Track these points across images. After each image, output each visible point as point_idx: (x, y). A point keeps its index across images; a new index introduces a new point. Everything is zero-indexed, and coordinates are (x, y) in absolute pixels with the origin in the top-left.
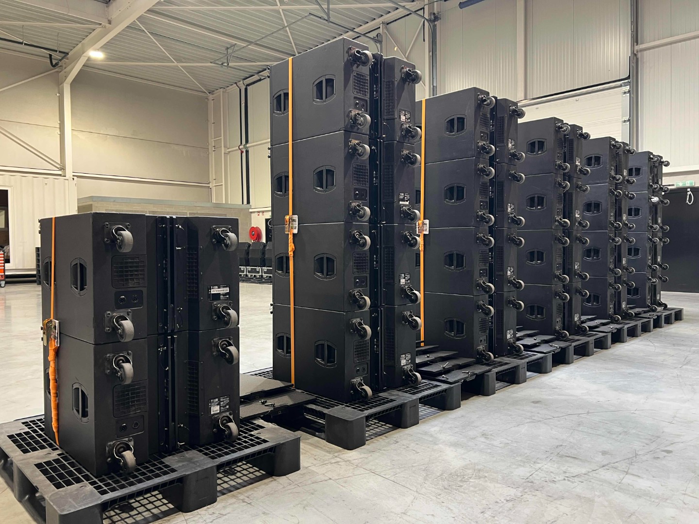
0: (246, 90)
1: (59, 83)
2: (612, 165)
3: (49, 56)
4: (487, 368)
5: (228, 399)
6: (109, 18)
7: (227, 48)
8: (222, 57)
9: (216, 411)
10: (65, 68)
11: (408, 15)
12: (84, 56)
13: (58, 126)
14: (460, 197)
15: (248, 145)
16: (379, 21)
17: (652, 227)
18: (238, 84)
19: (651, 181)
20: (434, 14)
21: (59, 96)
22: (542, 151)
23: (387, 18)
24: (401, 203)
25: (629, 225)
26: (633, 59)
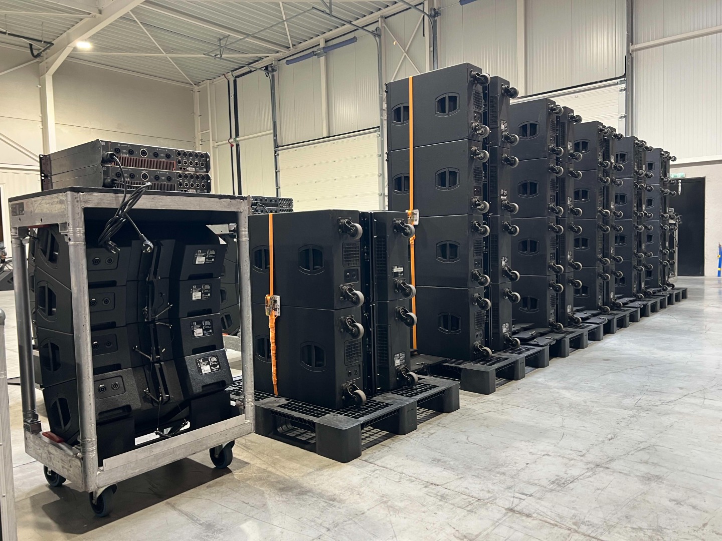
0: (235, 82)
1: (40, 74)
2: (635, 162)
3: (29, 46)
4: (563, 335)
5: (404, 354)
6: (100, 8)
7: (220, 40)
8: (215, 49)
9: (398, 363)
10: (46, 59)
11: (407, 9)
12: (69, 47)
13: (40, 120)
14: (534, 191)
15: (238, 139)
16: (377, 15)
18: (226, 75)
19: (661, 175)
20: (435, 9)
21: (40, 88)
22: (585, 150)
23: (386, 12)
24: (502, 197)
25: (648, 214)
26: (629, 58)
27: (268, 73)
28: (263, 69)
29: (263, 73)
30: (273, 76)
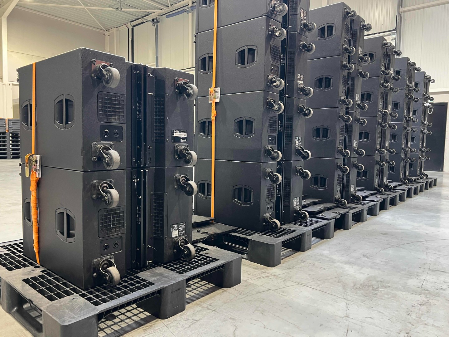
0: (133, 29)
4: (346, 210)
5: (185, 225)
8: (116, 4)
9: (176, 234)
10: (3, 6)
17: (423, 123)
18: (127, 25)
19: (424, 92)
24: (298, 81)
25: (414, 120)
26: (399, 17)
27: (154, 24)
28: (151, 21)
29: (150, 23)
30: (157, 26)
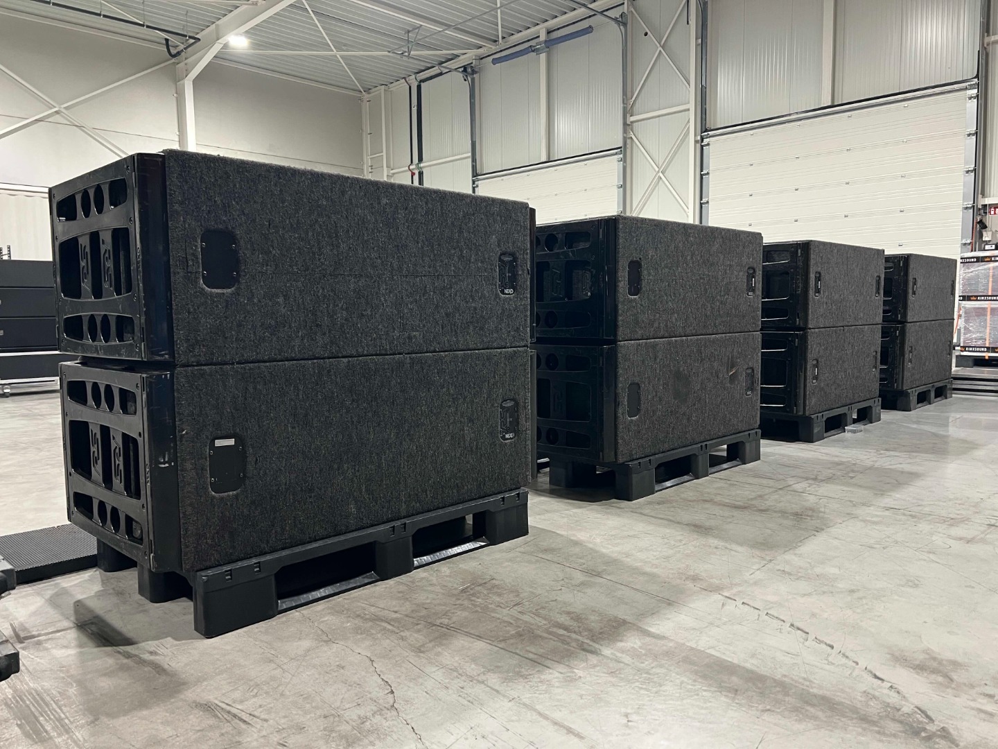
0: (419, 88)
1: (176, 79)
3: (164, 42)
7: (409, 32)
8: (402, 45)
10: (186, 59)
12: (219, 43)
13: (177, 139)
15: (422, 165)
18: (407, 79)
21: (177, 97)
26: (982, 54)
27: (467, 76)
28: (461, 70)
29: (459, 76)
30: (473, 80)
